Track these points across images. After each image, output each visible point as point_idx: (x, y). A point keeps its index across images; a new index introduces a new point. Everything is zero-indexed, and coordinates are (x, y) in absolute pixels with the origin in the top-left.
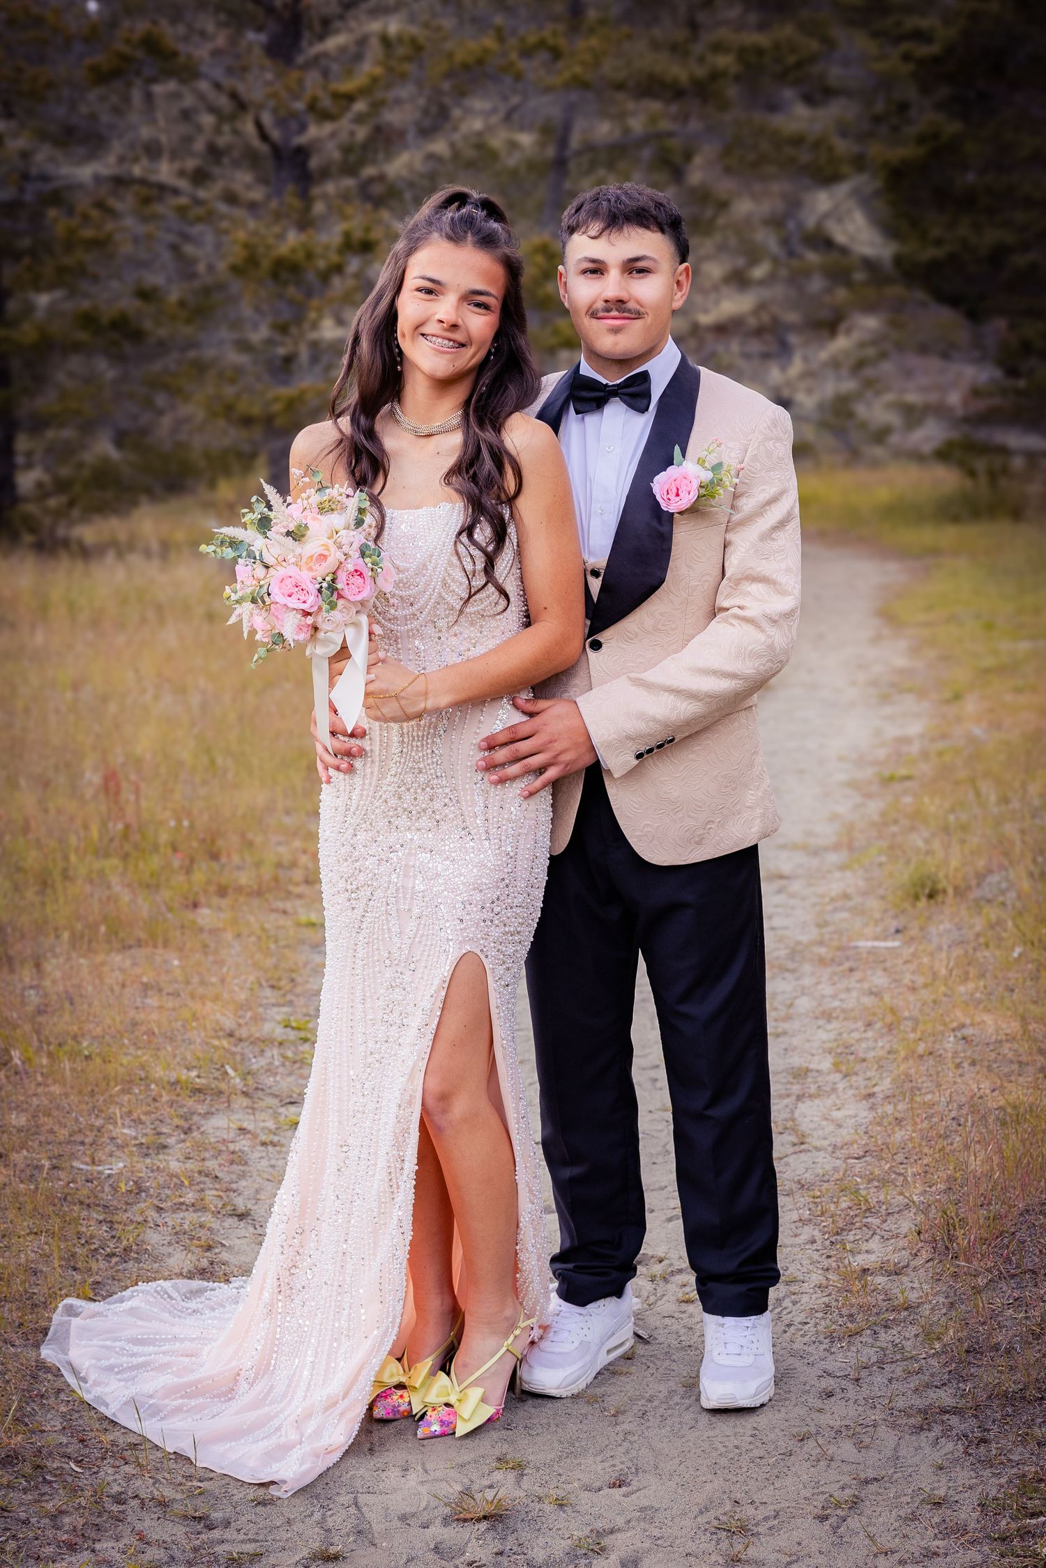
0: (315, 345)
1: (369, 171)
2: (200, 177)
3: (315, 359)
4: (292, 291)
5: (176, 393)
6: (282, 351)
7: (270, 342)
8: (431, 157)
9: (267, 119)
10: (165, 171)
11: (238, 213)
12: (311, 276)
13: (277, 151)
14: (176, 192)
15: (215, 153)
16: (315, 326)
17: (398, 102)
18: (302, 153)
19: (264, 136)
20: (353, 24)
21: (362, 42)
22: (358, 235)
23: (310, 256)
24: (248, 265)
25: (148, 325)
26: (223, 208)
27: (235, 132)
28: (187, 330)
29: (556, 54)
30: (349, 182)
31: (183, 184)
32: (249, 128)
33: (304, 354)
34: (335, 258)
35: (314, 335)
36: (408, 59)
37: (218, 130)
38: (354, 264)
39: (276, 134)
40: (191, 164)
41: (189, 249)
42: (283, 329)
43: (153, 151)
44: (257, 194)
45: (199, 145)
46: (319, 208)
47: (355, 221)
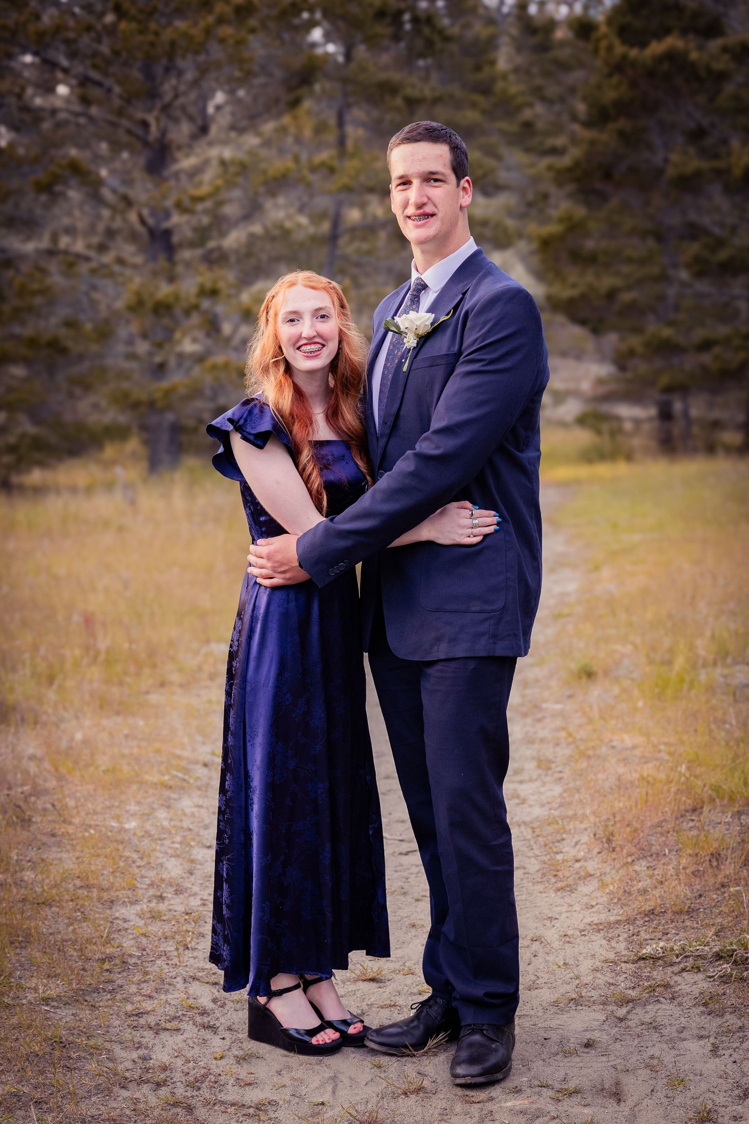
0: (181, 356)
1: (211, 244)
2: (102, 248)
3: (179, 365)
4: (166, 321)
5: (88, 388)
6: (158, 359)
7: (151, 354)
8: (252, 236)
9: (145, 212)
10: (79, 246)
11: (128, 272)
12: (178, 312)
13: (152, 232)
14: (87, 259)
15: (110, 233)
16: (179, 342)
17: (230, 201)
18: (168, 233)
19: (143, 221)
20: (198, 150)
21: (206, 162)
22: (208, 285)
23: (177, 297)
24: (137, 306)
25: (70, 344)
26: (117, 268)
27: (125, 220)
28: (94, 348)
29: (332, 170)
30: (199, 252)
31: (92, 254)
32: (133, 217)
33: (172, 362)
34: (193, 300)
35: (178, 349)
36: (237, 174)
37: (113, 218)
38: (206, 304)
39: (151, 221)
40: (95, 240)
41: (96, 296)
42: (159, 345)
43: (70, 231)
44: (139, 260)
45: (101, 227)
46: (180, 269)
47: (205, 277)
